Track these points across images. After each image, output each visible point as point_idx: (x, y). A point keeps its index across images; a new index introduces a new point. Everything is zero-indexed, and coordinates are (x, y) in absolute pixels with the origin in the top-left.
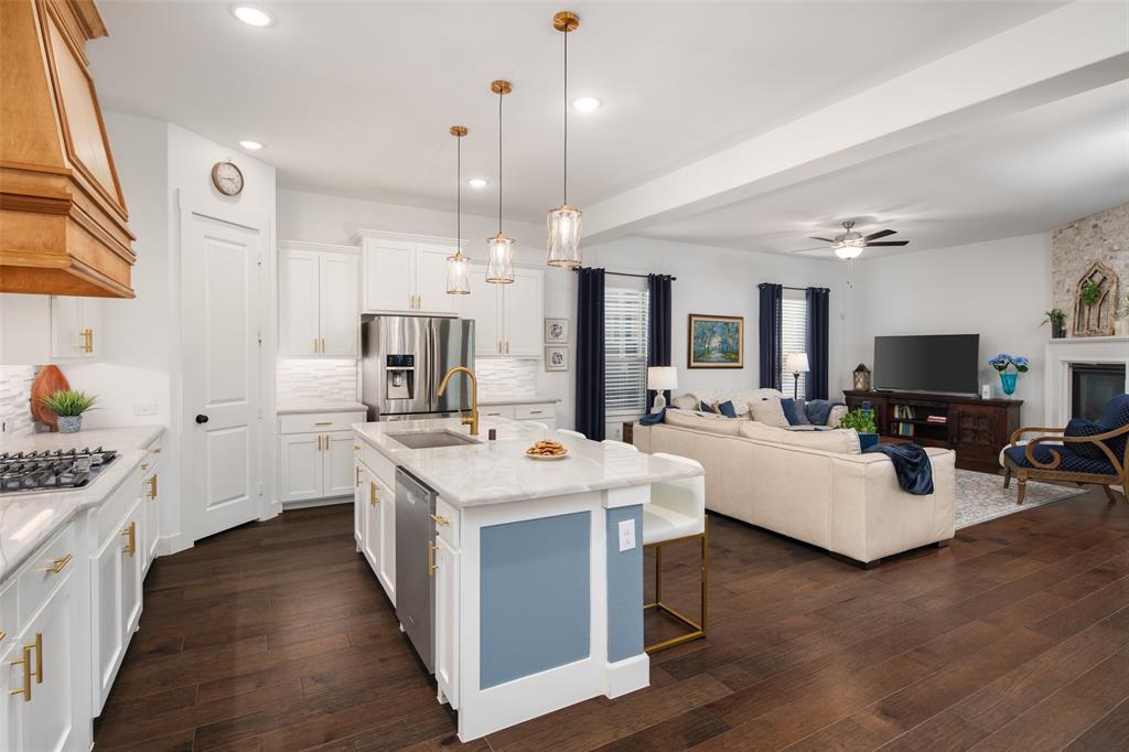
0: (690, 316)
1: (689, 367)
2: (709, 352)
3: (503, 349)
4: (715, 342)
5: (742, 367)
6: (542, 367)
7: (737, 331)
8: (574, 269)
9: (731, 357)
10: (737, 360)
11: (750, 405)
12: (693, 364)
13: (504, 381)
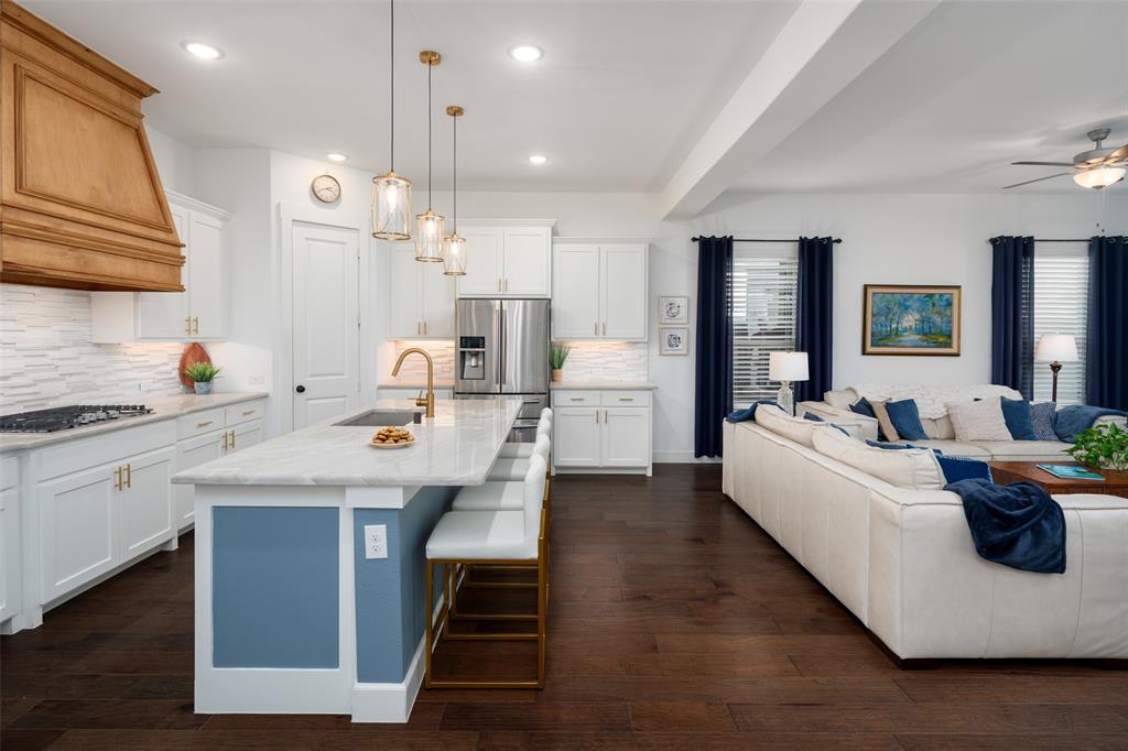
0: (866, 287)
1: (864, 353)
2: (897, 333)
3: (600, 332)
4: (910, 320)
5: (958, 355)
6: (655, 350)
7: (949, 304)
8: (694, 239)
9: (939, 339)
10: (949, 345)
11: (947, 406)
12: (869, 349)
13: (611, 365)
